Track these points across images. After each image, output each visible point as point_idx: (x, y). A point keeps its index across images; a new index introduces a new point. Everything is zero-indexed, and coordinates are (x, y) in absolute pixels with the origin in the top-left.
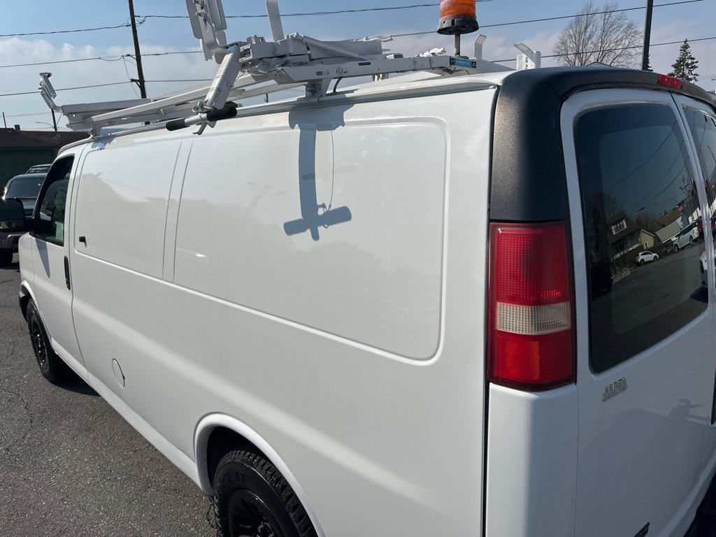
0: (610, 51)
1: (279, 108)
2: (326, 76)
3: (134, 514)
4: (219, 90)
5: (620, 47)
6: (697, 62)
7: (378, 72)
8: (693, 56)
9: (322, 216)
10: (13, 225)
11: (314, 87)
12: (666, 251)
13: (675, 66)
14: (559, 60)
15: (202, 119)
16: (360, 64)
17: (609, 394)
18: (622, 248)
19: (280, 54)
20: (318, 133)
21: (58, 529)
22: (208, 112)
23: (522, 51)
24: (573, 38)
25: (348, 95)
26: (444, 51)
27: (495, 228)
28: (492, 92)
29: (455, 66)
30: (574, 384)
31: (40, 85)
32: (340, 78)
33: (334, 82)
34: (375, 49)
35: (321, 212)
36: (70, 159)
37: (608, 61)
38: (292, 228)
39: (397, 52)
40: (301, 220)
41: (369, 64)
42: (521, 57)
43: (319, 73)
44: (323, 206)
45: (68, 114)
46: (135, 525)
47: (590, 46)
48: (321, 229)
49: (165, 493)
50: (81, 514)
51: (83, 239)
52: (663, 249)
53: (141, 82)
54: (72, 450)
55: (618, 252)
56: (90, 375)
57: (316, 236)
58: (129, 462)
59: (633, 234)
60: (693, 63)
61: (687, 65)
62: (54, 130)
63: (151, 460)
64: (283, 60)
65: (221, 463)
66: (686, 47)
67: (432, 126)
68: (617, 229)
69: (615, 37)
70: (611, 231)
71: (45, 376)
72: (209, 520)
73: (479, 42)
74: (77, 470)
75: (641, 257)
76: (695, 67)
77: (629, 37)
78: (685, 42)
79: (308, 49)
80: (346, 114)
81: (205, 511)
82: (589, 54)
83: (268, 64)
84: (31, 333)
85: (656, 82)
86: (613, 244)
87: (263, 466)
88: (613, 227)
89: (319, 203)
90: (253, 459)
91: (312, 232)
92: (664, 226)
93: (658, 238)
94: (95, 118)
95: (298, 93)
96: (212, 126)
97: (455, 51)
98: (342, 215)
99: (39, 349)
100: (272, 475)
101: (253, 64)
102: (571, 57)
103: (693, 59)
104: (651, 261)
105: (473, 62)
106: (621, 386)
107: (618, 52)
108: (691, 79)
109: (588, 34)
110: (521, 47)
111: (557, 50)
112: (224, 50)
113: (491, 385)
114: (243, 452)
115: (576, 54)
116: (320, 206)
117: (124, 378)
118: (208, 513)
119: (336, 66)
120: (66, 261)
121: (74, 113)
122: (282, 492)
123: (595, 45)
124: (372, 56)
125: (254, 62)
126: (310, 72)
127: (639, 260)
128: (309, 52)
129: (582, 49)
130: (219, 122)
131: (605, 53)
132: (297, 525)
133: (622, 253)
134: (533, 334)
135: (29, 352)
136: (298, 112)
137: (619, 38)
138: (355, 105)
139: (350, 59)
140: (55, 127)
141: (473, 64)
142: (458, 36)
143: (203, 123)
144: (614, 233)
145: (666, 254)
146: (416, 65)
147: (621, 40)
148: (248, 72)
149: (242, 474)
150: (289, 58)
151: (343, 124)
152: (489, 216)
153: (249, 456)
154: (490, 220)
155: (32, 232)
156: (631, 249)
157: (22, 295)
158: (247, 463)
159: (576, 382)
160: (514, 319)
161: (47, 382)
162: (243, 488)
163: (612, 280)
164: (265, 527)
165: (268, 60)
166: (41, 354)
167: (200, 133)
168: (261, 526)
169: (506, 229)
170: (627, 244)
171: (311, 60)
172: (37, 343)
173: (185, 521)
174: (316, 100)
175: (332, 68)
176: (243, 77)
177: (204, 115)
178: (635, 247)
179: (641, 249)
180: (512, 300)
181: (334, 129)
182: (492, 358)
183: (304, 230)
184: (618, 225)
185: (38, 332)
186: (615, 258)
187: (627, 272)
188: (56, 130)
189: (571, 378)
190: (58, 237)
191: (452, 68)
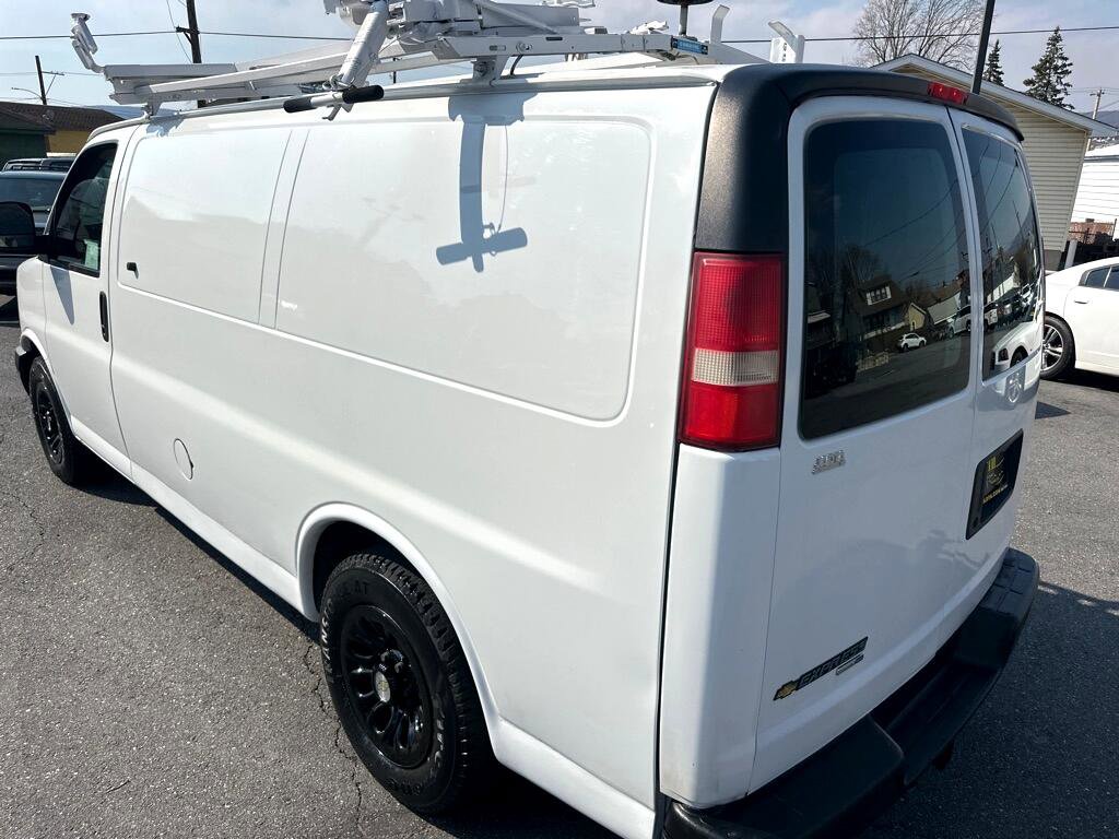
0: (941, 36)
1: (434, 91)
2: (504, 53)
3: (202, 653)
4: (358, 62)
5: (957, 32)
6: (1071, 64)
7: (573, 51)
8: (1065, 55)
9: (488, 240)
10: (15, 244)
11: (485, 66)
12: (938, 335)
13: (1037, 69)
14: (860, 45)
15: (336, 99)
16: (548, 39)
17: (819, 467)
18: (882, 326)
19: (443, 19)
20: (488, 129)
21: (94, 669)
22: (344, 90)
23: (779, 33)
24: (886, 12)
25: (530, 80)
26: (666, 27)
27: (699, 258)
28: (709, 90)
29: (678, 50)
30: (777, 449)
31: (73, 31)
32: (520, 56)
33: (512, 60)
34: (569, 18)
35: (487, 234)
36: (111, 147)
37: (935, 53)
38: (447, 255)
39: (599, 24)
40: (459, 244)
41: (561, 39)
42: (778, 42)
43: (493, 48)
44: (491, 226)
45: (114, 79)
46: (203, 666)
47: (911, 27)
48: (486, 257)
49: (244, 630)
50: (127, 651)
51: (132, 267)
52: (933, 332)
53: (193, 33)
54: (106, 573)
55: (872, 330)
56: (135, 467)
57: (479, 267)
58: (191, 590)
59: (898, 308)
60: (1064, 65)
61: (1056, 68)
62: (41, 103)
63: (223, 589)
64: (447, 26)
65: (334, 573)
66: (1056, 40)
67: (635, 128)
68: (875, 298)
69: (950, 15)
70: (865, 300)
71: (58, 473)
72: (307, 665)
73: (719, 16)
74: (115, 598)
75: (905, 341)
76: (1067, 72)
77: (972, 17)
78: (1056, 31)
79: (480, 13)
80: (526, 104)
81: (301, 653)
82: (907, 40)
83: (426, 31)
84: (35, 409)
85: (925, 92)
86: (864, 318)
87: (394, 569)
88: (868, 295)
89: (486, 222)
90: (381, 563)
91: (474, 260)
92: (939, 301)
93: (930, 317)
94: (155, 88)
95: (462, 72)
96: (348, 110)
97: (680, 28)
98: (516, 239)
99: (49, 434)
100: (405, 581)
101: (405, 29)
102: (881, 43)
103: (1066, 59)
104: (916, 348)
105: (703, 46)
106: (836, 460)
107: (953, 40)
108: (1059, 91)
109: (909, 6)
110: (779, 27)
111: (860, 30)
112: (367, 6)
113: (682, 446)
114: (367, 555)
115: (887, 38)
116: (487, 227)
117: (192, 466)
118: (305, 656)
119: (516, 40)
120: (103, 298)
121: (122, 78)
122: (418, 601)
123: (919, 26)
124: (566, 28)
125: (407, 27)
126: (481, 45)
127: (903, 344)
128: (480, 17)
129: (898, 32)
130: (357, 106)
131: (931, 39)
132: (436, 641)
133: (879, 332)
134: (732, 385)
135: (31, 440)
136: (461, 98)
137: (956, 17)
138: (539, 94)
139: (535, 30)
140: (43, 98)
141: (704, 49)
142: (685, 7)
143: (335, 105)
144: (870, 303)
145: (937, 339)
146: (623, 45)
147: (960, 21)
148: (398, 39)
149: (364, 583)
150: (454, 25)
151: (522, 119)
152: (694, 245)
153: (375, 560)
154: (695, 250)
155: (45, 256)
156: (893, 328)
157: (21, 352)
158: (373, 567)
159: (779, 446)
160: (713, 368)
161: (60, 483)
162: (364, 604)
163: (857, 368)
164: (391, 655)
165: (426, 25)
166: (50, 442)
167: (331, 118)
168: (386, 654)
169: (712, 260)
170: (888, 320)
171: (483, 28)
172: (45, 423)
173: (274, 664)
174: (488, 84)
175: (509, 42)
176: (391, 45)
177: (340, 95)
178: (899, 326)
179: (906, 329)
180: (714, 345)
181: (510, 124)
182: (685, 414)
183: (464, 258)
184: (878, 293)
185: (48, 408)
186: (866, 337)
187: (883, 359)
188: (45, 102)
189: (774, 441)
190: (89, 263)
191: (675, 52)
